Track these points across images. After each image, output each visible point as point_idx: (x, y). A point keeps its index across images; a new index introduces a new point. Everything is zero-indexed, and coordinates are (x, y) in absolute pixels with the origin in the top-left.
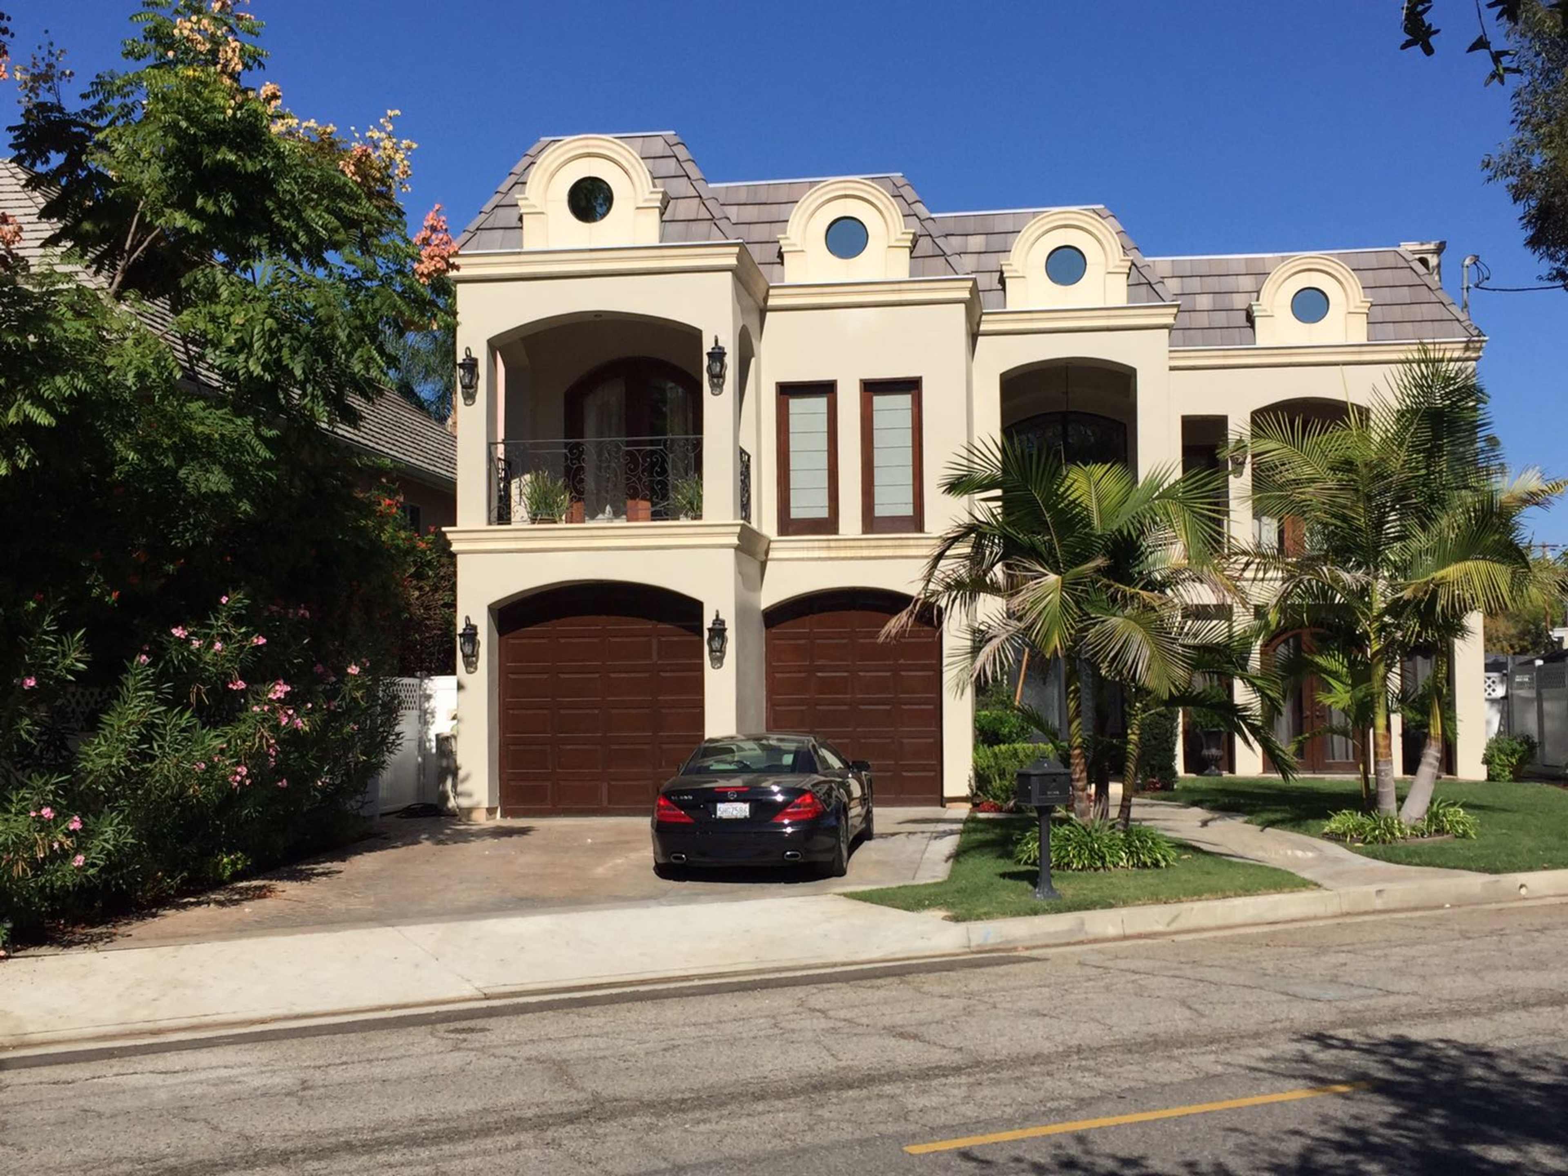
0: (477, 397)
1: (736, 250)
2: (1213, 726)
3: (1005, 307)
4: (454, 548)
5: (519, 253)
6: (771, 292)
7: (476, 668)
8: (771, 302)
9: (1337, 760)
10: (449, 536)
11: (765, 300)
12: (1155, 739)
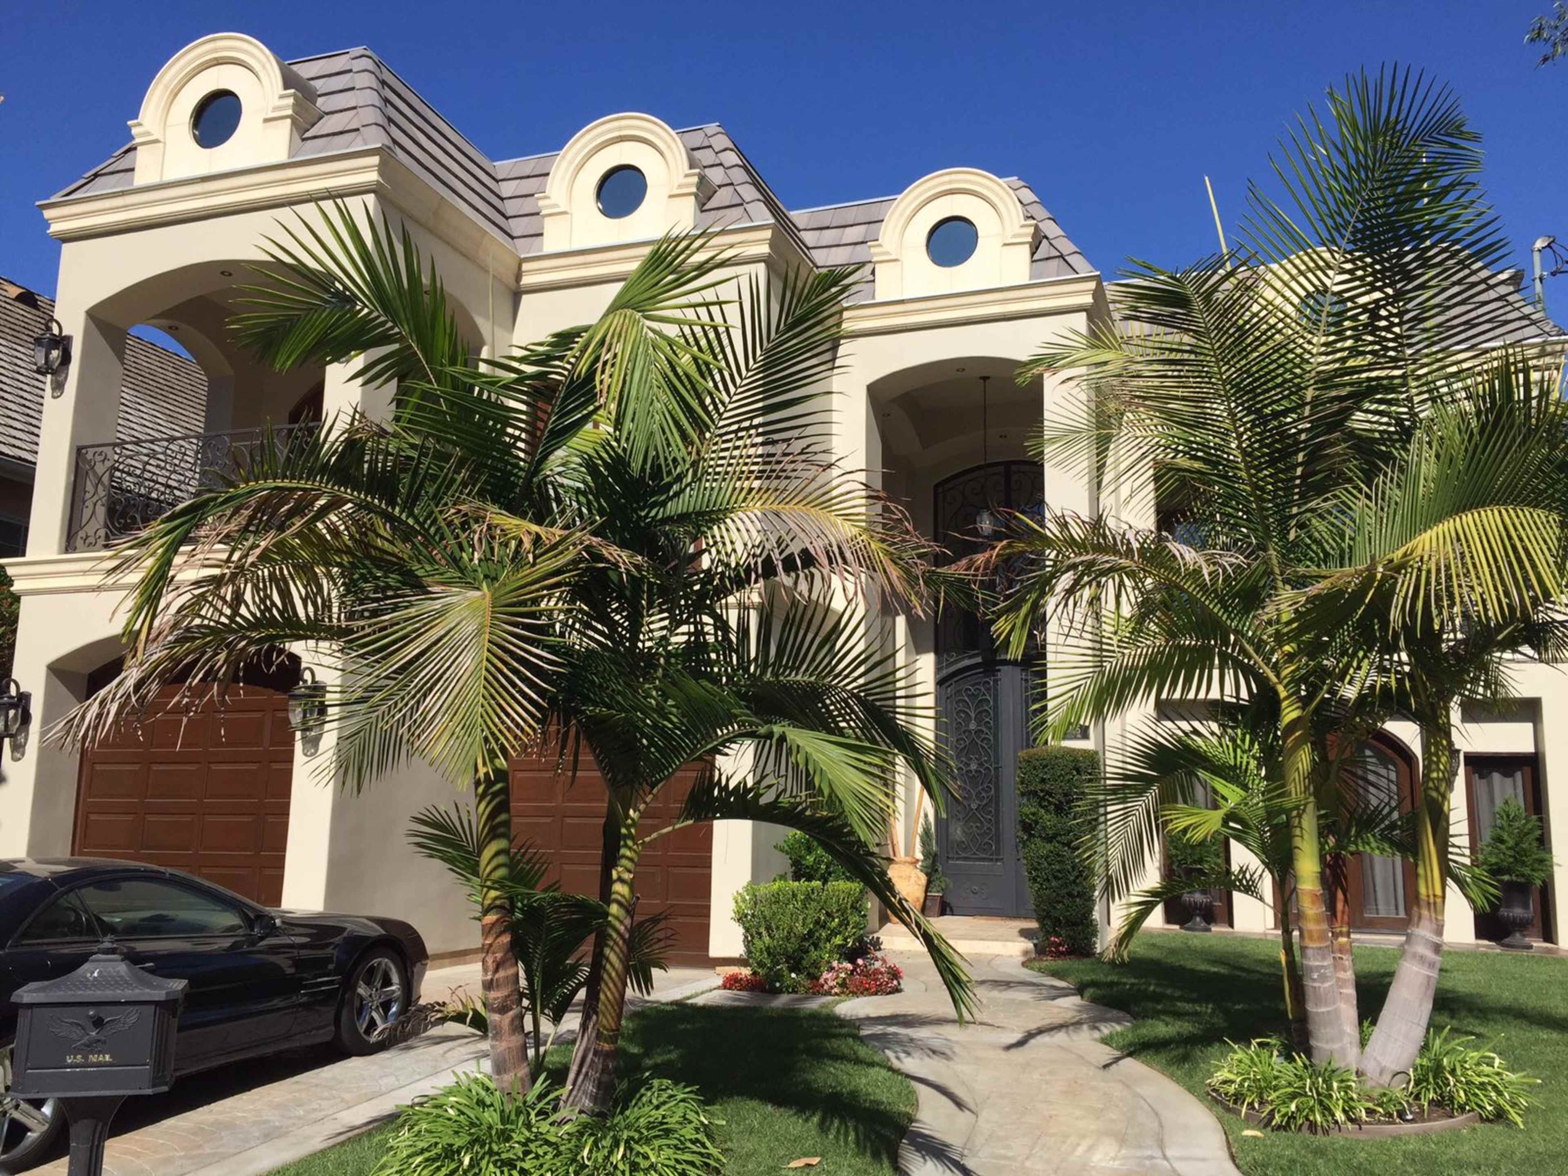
0: (66, 386)
1: (375, 160)
2: (1195, 862)
3: (873, 298)
4: (18, 586)
5: (123, 193)
6: (525, 267)
7: (23, 754)
8: (526, 280)
9: (1382, 914)
10: (10, 571)
11: (518, 276)
12: (1055, 877)
